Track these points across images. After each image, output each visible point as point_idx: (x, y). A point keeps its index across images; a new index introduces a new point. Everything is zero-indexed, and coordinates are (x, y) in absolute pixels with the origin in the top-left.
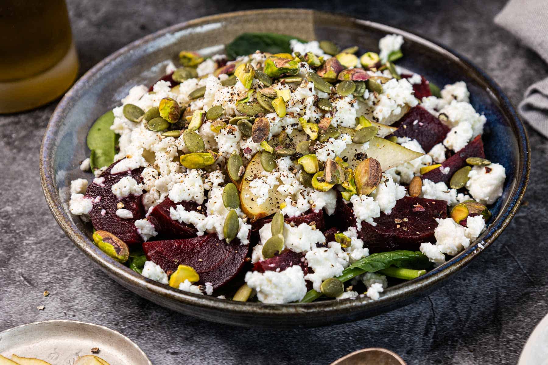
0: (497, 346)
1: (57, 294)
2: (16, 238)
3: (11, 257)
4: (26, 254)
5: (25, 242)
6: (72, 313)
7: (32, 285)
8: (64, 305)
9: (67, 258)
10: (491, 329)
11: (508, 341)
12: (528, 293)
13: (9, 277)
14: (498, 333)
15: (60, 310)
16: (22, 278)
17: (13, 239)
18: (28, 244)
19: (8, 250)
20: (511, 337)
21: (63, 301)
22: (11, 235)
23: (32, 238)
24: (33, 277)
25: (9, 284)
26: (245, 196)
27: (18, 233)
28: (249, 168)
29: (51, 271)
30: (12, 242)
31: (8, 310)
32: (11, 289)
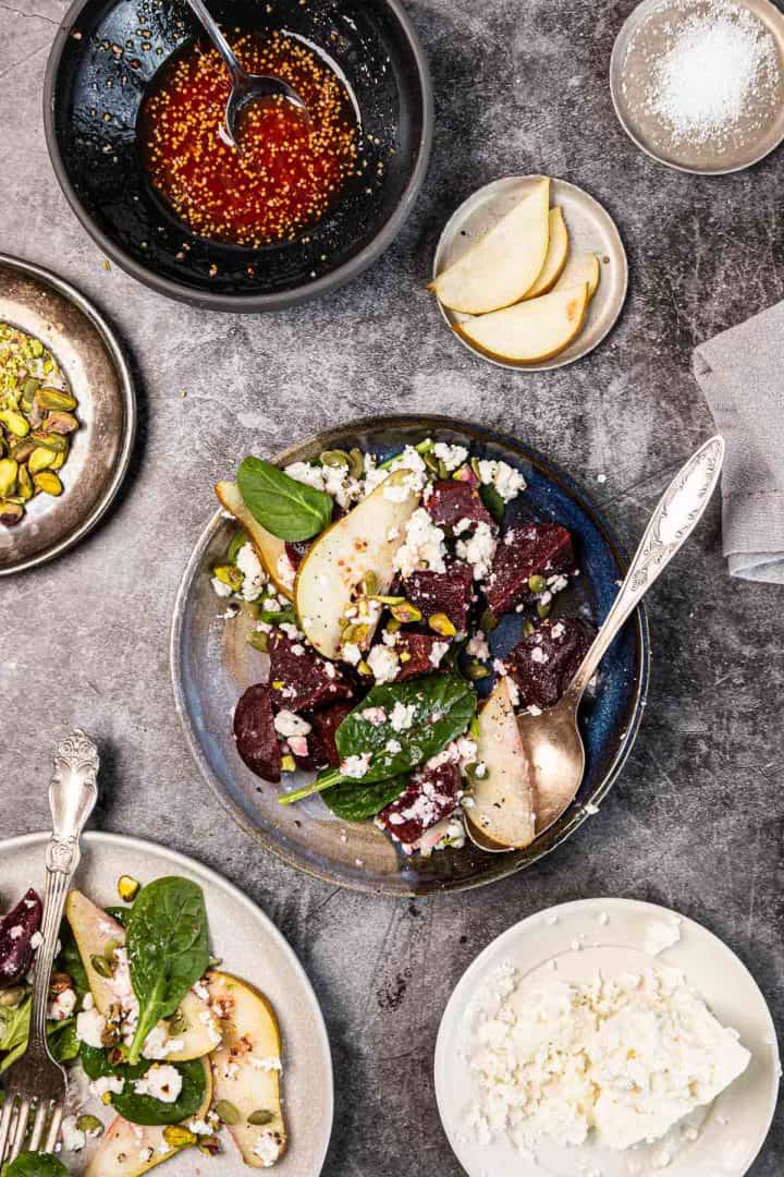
1: (124, 703)
2: (68, 628)
3: (69, 654)
4: (83, 651)
5: (79, 633)
6: (143, 727)
7: (99, 692)
8: (133, 718)
9: (123, 657)
13: (75, 682)
15: (131, 724)
16: (87, 684)
17: (66, 630)
18: (82, 637)
19: (66, 644)
21: (132, 712)
22: (63, 623)
23: (84, 628)
25: (77, 691)
27: (68, 621)
29: (114, 674)
30: (66, 634)
32: (79, 697)
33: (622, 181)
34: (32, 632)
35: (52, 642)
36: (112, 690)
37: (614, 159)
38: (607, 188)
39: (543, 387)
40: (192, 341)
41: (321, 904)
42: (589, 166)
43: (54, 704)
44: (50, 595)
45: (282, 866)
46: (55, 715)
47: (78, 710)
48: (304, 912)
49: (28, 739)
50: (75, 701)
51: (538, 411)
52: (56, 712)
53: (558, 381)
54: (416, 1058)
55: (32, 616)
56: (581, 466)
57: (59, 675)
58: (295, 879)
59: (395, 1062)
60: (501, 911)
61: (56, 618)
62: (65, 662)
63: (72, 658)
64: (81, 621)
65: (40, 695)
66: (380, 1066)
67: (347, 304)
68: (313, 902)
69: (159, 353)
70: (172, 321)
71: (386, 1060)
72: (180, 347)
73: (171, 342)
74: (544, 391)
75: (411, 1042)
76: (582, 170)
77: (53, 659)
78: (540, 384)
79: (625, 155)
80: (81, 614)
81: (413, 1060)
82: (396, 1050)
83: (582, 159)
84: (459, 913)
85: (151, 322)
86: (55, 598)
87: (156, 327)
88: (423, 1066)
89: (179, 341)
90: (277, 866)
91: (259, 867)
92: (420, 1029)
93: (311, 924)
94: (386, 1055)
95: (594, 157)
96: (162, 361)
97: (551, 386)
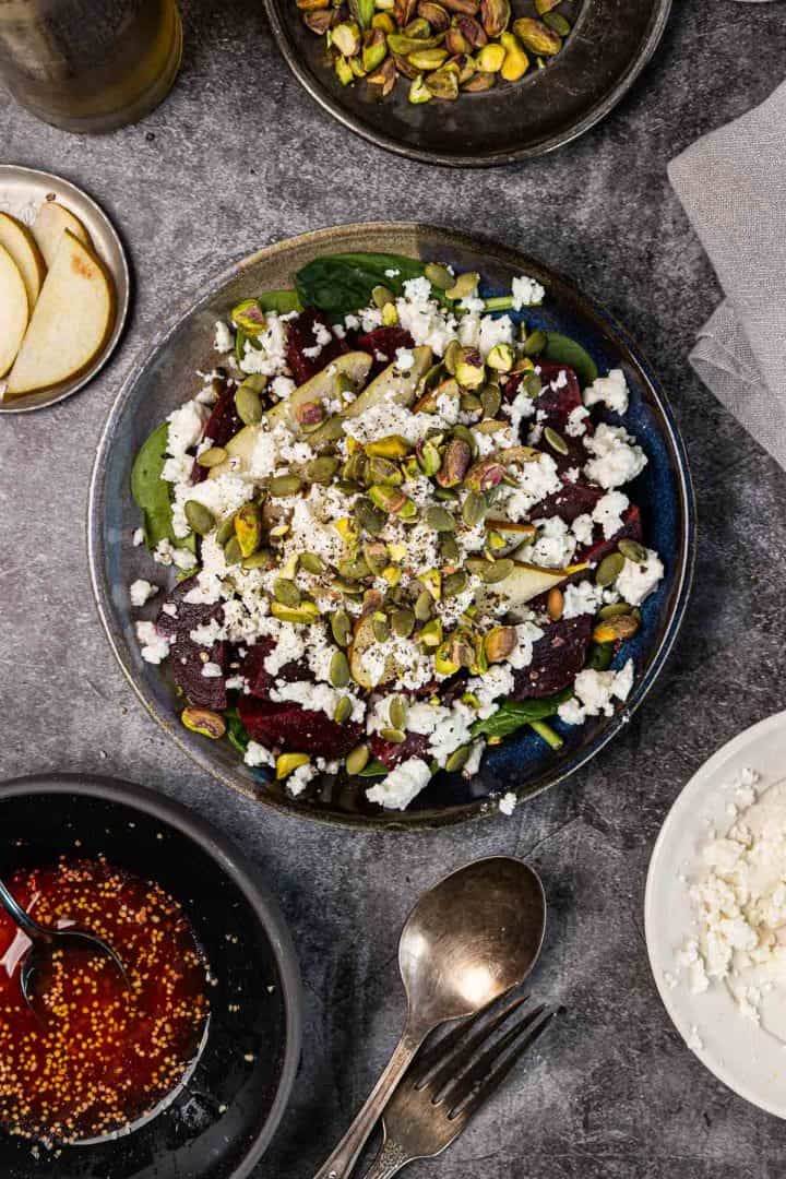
0: (633, 767)
1: (136, 710)
2: (65, 614)
3: (66, 647)
4: (85, 643)
5: (78, 621)
6: (159, 740)
7: (103, 694)
8: (148, 727)
10: (628, 742)
11: (646, 759)
12: (675, 682)
13: (73, 683)
14: (635, 745)
15: (145, 735)
16: (89, 685)
17: (62, 616)
18: (83, 625)
19: (61, 635)
20: (649, 753)
22: (58, 607)
23: (85, 615)
24: (102, 681)
25: (76, 694)
26: (356, 669)
27: (65, 605)
28: (358, 634)
30: (62, 621)
31: (84, 736)
32: (80, 702)
33: (765, 49)
34: (18, 619)
35: (43, 632)
36: (120, 693)
37: (756, 22)
38: (748, 57)
39: (665, 311)
40: (222, 252)
41: (383, 963)
42: (724, 30)
43: (47, 709)
44: (41, 573)
45: (335, 916)
46: (48, 724)
47: (76, 719)
48: (362, 973)
49: (14, 754)
50: (74, 706)
51: (659, 340)
52: (51, 720)
53: (685, 303)
54: (504, 1159)
55: (19, 598)
56: (714, 410)
57: (53, 673)
58: (351, 932)
59: (479, 1164)
60: (612, 975)
61: (49, 602)
62: (61, 657)
63: (69, 652)
64: (80, 606)
65: (29, 699)
66: (459, 1170)
67: (418, 205)
68: (373, 960)
69: (181, 266)
70: (196, 226)
71: (466, 1162)
72: (207, 258)
73: (195, 253)
74: (667, 315)
75: (499, 1140)
76: (716, 34)
77: (45, 653)
78: (662, 307)
79: (771, 16)
80: (80, 598)
81: (500, 1163)
82: (477, 1150)
83: (715, 22)
84: (559, 976)
85: (172, 228)
86: (49, 576)
87: (177, 234)
88: (512, 1171)
89: (206, 251)
90: (328, 916)
91: (306, 918)
92: (509, 1124)
93: (371, 988)
94: (465, 1156)
95: (729, 19)
96: (185, 275)
97: (676, 309)
